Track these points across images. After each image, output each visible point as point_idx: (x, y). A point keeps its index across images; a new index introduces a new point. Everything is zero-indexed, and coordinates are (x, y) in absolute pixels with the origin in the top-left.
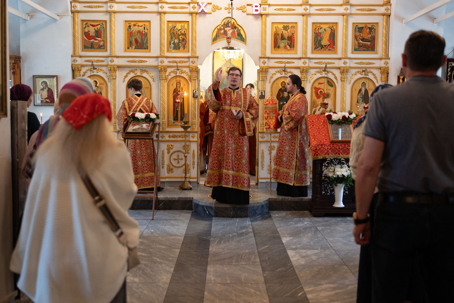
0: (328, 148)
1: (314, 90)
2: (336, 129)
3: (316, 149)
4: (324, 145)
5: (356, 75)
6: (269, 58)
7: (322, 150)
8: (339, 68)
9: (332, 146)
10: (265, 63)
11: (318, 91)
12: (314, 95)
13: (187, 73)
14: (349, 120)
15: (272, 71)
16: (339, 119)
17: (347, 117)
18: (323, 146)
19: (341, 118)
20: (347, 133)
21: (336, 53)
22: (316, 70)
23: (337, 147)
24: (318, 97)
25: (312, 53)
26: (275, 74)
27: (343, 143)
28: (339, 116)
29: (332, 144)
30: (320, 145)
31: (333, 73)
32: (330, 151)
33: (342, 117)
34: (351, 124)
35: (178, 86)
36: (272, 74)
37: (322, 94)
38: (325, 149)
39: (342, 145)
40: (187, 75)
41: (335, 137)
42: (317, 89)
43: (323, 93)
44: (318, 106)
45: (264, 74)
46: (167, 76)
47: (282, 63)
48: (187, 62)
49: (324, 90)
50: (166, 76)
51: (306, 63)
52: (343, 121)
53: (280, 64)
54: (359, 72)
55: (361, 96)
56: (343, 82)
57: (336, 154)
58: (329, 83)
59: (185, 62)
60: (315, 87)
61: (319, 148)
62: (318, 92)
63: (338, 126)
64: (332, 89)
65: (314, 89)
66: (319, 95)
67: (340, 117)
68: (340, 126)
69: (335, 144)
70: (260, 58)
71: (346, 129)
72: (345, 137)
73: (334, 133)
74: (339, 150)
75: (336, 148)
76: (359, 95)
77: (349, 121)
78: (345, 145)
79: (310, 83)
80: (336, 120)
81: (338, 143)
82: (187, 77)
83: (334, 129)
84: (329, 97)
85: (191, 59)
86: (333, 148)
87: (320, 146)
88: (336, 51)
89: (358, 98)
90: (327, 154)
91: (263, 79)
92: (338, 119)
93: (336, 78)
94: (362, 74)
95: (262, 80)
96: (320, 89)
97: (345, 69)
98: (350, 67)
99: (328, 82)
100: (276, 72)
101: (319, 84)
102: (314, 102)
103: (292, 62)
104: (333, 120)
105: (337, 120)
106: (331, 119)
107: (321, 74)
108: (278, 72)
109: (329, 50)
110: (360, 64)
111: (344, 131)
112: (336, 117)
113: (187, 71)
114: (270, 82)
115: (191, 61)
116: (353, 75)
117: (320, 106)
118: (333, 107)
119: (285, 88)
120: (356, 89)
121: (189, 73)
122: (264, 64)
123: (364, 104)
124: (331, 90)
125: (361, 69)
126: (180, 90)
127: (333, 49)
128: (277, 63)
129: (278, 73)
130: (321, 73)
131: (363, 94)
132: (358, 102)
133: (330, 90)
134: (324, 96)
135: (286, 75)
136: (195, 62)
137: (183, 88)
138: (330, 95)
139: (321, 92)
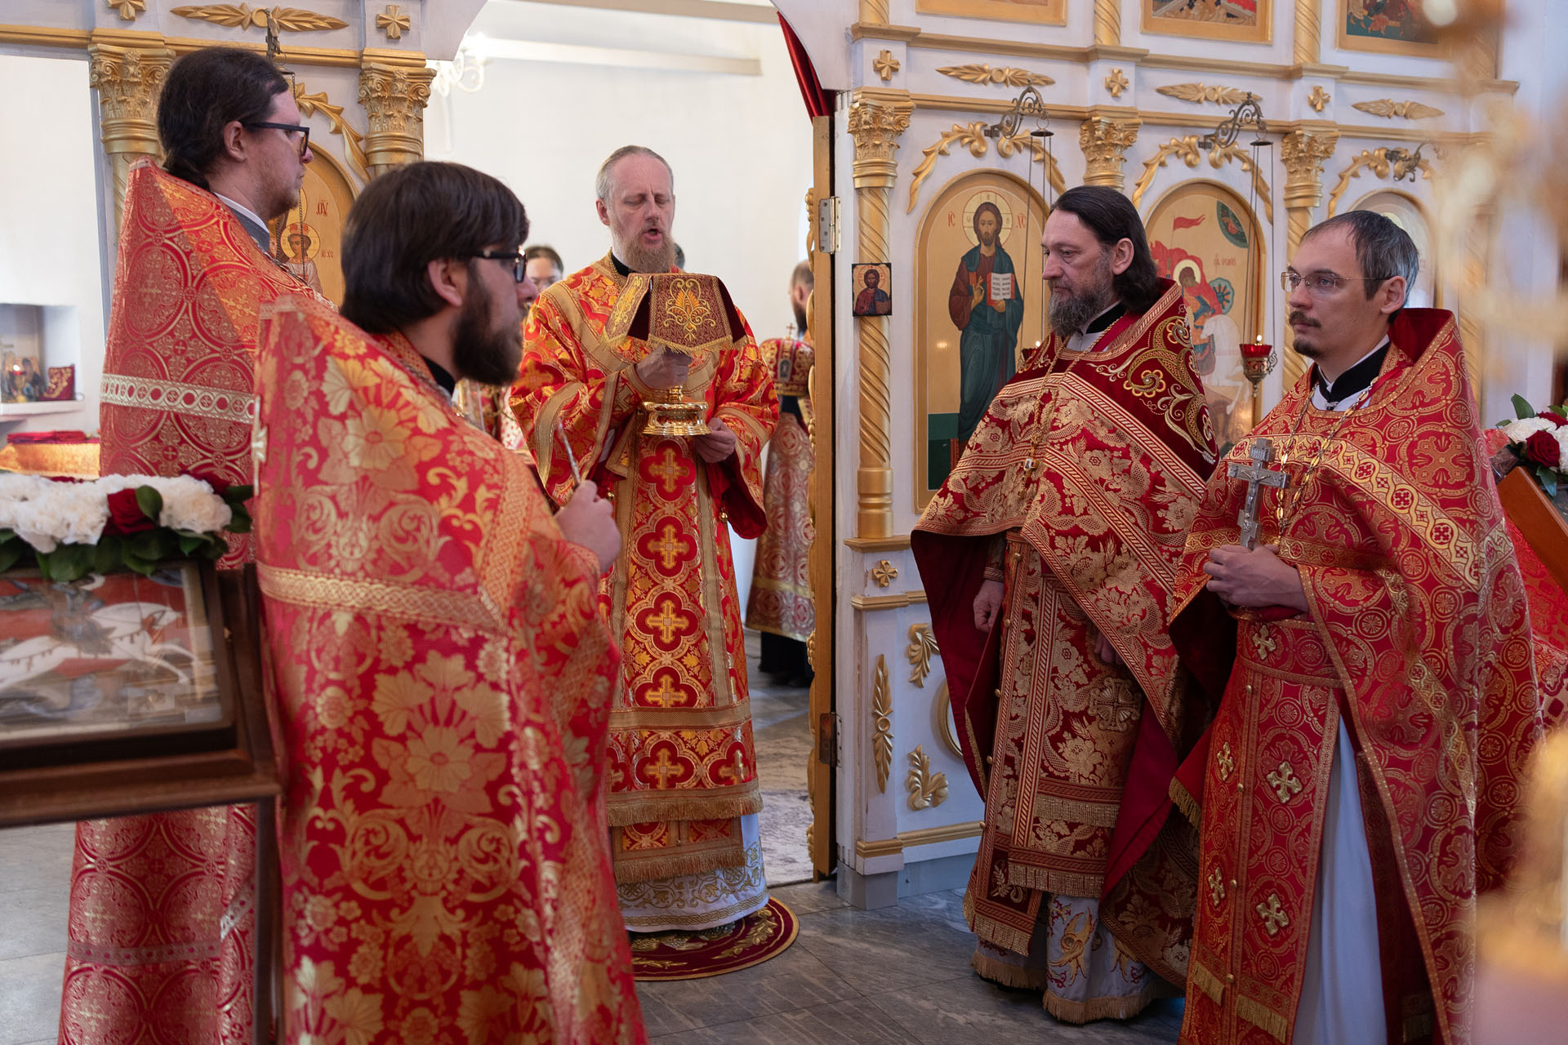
5: (1356, 176)
6: (913, 38)
8: (1286, 133)
10: (894, 70)
11: (1172, 269)
13: (339, 112)
15: (924, 131)
21: (1262, 36)
25: (1148, 26)
26: (942, 153)
31: (1249, 163)
37: (1190, 289)
40: (337, 131)
42: (1165, 258)
43: (1198, 279)
47: (984, 82)
48: (336, 26)
49: (1200, 264)
51: (1123, 87)
53: (973, 86)
54: (1369, 157)
56: (1297, 215)
58: (1226, 219)
59: (318, 28)
60: (1158, 244)
62: (1172, 276)
64: (1240, 255)
65: (1154, 257)
70: (861, 32)
84: (1227, 306)
88: (1264, 27)
91: (876, 182)
93: (1260, 189)
94: (1385, 171)
95: (870, 188)
96: (1183, 255)
98: (1337, 128)
99: (1223, 211)
100: (946, 136)
101: (1181, 223)
103: (1038, 77)
107: (1189, 165)
108: (962, 138)
109: (1229, 15)
110: (1377, 114)
113: (334, 102)
116: (1342, 177)
119: (999, 247)
121: (355, 118)
122: (887, 80)
124: (1239, 262)
125: (1380, 144)
126: (289, 253)
127: (1248, 12)
128: (957, 77)
129: (958, 145)
130: (1190, 157)
133: (1231, 262)
134: (1201, 300)
135: (1002, 160)
136: (405, 29)
137: (311, 234)
138: (1230, 297)
139: (1188, 272)
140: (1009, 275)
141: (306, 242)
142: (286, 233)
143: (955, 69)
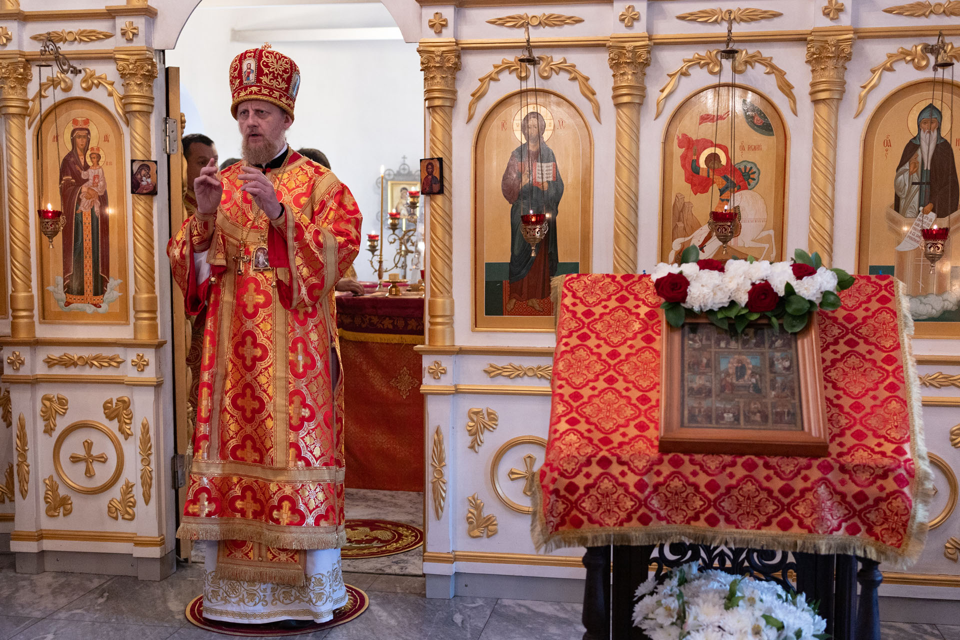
0: (641, 486)
1: (678, 152)
2: (708, 365)
3: (572, 488)
4: (621, 462)
5: (891, 69)
6: (460, 3)
7: (606, 495)
8: (800, 39)
9: (666, 469)
10: (443, 26)
12: (678, 173)
13: (112, 84)
14: (794, 306)
15: (477, 65)
16: (733, 303)
17: (781, 292)
18: (615, 469)
19: (743, 299)
20: (773, 388)
22: (690, 53)
23: (702, 480)
24: (699, 183)
26: (492, 79)
27: (741, 455)
28: (733, 286)
29: (666, 458)
30: (594, 460)
31: (773, 67)
32: (655, 503)
33: (750, 293)
34: (806, 331)
35: (80, 141)
36: (481, 80)
38: (621, 491)
39: (733, 464)
40: (111, 94)
41: (693, 418)
42: (691, 146)
44: (698, 226)
45: (438, 80)
46: (33, 100)
47: (523, 25)
48: (111, 36)
49: (726, 151)
50: (27, 101)
51: (635, 19)
52: (755, 317)
53: (515, 30)
54: (906, 53)
55: (916, 178)
56: (823, 108)
57: (696, 518)
60: (684, 135)
61: (591, 481)
62: (697, 160)
63: (723, 345)
64: (767, 142)
65: (680, 146)
66: (703, 174)
67: (738, 290)
68: (733, 345)
69: (686, 458)
70: (422, 2)
71: (772, 364)
72: (758, 417)
73: (691, 389)
74: (712, 497)
75: (696, 487)
76: (903, 173)
77: (794, 317)
78: (750, 466)
79: (658, 115)
80: (711, 311)
81: (707, 453)
82: (112, 105)
83: (698, 363)
84: (753, 183)
85: (122, 23)
86: (676, 483)
87: (596, 470)
89: (897, 187)
90: (635, 523)
91: (439, 103)
92: (725, 302)
93: (786, 88)
94: (924, 63)
95: (433, 108)
96: (707, 143)
97: (832, 40)
98: (856, 32)
100: (495, 67)
101: (705, 118)
102: (679, 206)
103: (570, 18)
104: (696, 309)
105: (722, 309)
106: (684, 302)
107: (711, 73)
108: (510, 68)
110: (912, 15)
111: (753, 374)
112: (717, 288)
113: (110, 78)
114: (470, 119)
115: (118, 33)
116: (873, 71)
117: (705, 230)
118: (772, 232)
119: (542, 144)
120: (888, 144)
121: (119, 87)
122: (439, 33)
123: (932, 215)
124: (764, 148)
125: (916, 41)
126: (90, 164)
128: (502, 25)
129: (507, 73)
130: (712, 66)
131: (928, 166)
132: (897, 207)
133: (756, 148)
134: (727, 179)
135: (543, 81)
136: (134, 34)
137: (101, 153)
138: (755, 176)
139: (714, 157)
140: (551, 164)
141: (99, 157)
142: (89, 153)
143: (500, 19)
